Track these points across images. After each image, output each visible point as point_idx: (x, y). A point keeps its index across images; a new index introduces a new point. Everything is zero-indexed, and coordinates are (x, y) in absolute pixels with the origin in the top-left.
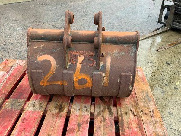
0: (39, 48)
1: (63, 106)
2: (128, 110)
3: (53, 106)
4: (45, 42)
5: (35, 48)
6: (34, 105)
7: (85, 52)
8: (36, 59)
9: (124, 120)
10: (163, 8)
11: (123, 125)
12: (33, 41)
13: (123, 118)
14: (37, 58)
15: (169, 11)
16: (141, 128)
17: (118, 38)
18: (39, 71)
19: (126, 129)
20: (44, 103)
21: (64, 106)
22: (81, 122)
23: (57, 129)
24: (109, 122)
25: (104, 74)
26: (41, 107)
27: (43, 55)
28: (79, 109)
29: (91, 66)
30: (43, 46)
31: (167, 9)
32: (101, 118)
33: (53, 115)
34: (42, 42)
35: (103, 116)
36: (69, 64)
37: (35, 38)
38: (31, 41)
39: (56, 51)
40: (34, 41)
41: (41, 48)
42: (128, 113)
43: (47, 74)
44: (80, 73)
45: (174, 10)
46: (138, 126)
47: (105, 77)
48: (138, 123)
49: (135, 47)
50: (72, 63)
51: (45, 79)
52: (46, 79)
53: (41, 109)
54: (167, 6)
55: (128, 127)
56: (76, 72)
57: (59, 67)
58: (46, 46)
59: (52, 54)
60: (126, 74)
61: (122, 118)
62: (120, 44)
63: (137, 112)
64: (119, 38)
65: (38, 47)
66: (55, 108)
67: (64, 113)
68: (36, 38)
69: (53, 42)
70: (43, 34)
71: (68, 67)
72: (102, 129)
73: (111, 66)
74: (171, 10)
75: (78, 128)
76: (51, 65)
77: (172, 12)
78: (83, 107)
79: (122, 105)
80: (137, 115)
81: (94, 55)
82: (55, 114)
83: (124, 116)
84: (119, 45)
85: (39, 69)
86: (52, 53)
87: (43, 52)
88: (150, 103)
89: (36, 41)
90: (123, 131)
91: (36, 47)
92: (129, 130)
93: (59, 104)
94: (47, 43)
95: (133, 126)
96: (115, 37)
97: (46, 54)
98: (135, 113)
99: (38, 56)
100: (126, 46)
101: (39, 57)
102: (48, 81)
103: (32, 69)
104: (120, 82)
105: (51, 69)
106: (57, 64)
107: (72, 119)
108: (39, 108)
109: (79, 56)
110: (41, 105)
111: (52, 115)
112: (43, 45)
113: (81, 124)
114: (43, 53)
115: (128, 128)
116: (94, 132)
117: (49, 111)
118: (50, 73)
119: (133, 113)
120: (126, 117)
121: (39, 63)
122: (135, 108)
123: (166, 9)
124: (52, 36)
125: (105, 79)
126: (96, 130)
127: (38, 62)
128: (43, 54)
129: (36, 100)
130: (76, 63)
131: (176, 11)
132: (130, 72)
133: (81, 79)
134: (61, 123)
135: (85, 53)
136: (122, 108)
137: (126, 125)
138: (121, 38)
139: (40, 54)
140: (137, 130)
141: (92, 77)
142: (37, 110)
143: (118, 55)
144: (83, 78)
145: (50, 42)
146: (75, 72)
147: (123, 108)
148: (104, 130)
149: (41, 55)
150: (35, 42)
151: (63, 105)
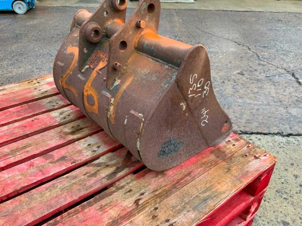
2: (140, 191)
5: (75, 35)
8: (67, 49)
9: (112, 196)
13: (116, 192)
16: (115, 223)
17: (158, 48)
19: (96, 206)
21: (83, 131)
22: (69, 157)
24: (92, 182)
25: (113, 100)
26: (65, 118)
28: (89, 145)
29: (105, 80)
32: (93, 171)
35: (98, 171)
36: (87, 66)
38: (77, 27)
42: (132, 193)
44: (91, 85)
46: (115, 217)
47: (112, 106)
48: (122, 215)
50: (90, 67)
52: (64, 79)
53: (61, 120)
56: (89, 81)
57: (77, 67)
60: (136, 114)
61: (114, 192)
62: (160, 60)
63: (147, 203)
64: (160, 49)
66: (73, 127)
67: (72, 137)
71: (83, 71)
73: (124, 91)
75: (57, 161)
76: (73, 61)
78: (97, 146)
79: (141, 179)
80: (140, 206)
82: (64, 132)
83: (121, 191)
84: (158, 63)
85: (62, 62)
88: (189, 211)
92: (98, 210)
93: (82, 126)
96: (155, 46)
98: (141, 202)
99: (71, 46)
100: (168, 67)
102: (65, 83)
103: (59, 61)
104: (126, 125)
105: (70, 67)
106: (78, 62)
107: (68, 148)
109: (102, 60)
113: (66, 159)
115: (101, 208)
117: (63, 127)
118: (68, 72)
119: (139, 200)
120: (121, 195)
121: (66, 55)
122: (153, 197)
125: (112, 109)
126: (67, 177)
128: (75, 46)
130: (93, 69)
132: (143, 114)
134: (55, 143)
136: (135, 182)
137: (103, 202)
138: (162, 49)
140: (106, 221)
143: (145, 79)
144: (91, 94)
146: (87, 80)
147: (138, 182)
148: (74, 183)
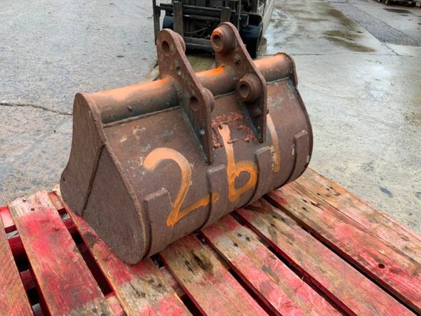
0: (131, 137)
1: (201, 258)
2: (302, 202)
3: (182, 269)
4: (137, 119)
5: (122, 141)
6: (137, 292)
7: (224, 116)
8: (142, 168)
9: (315, 221)
10: (157, 11)
11: (321, 229)
12: (108, 126)
14: (141, 164)
15: (172, 16)
16: (342, 218)
17: (265, 72)
18: (162, 193)
19: (330, 231)
20: (155, 275)
21: (202, 256)
22: (264, 263)
23: (243, 302)
24: (300, 237)
25: (272, 149)
26: (160, 285)
27: (151, 153)
28: (236, 245)
29: (248, 141)
30: (138, 132)
31: (164, 11)
33: (202, 284)
34: (131, 121)
35: (282, 233)
37: (112, 115)
38: (104, 127)
39: (172, 133)
40: (109, 124)
41: (138, 137)
42: (306, 208)
43: (176, 194)
44: (236, 162)
45: (181, 13)
46: (337, 218)
47: (275, 154)
48: (333, 214)
49: (290, 84)
50: (215, 148)
51: (175, 206)
52: (177, 207)
53: (165, 290)
54: (163, 6)
55: (330, 227)
56: (229, 163)
57: (196, 166)
58: (144, 129)
59: (167, 143)
60: (300, 134)
61: (309, 220)
63: (314, 199)
64: (268, 72)
65: (129, 138)
66: (190, 269)
67: (217, 266)
68: (114, 116)
69: (156, 114)
70: (129, 101)
72: (304, 253)
73: (276, 129)
74: (176, 12)
75: (272, 276)
76: (179, 166)
77: (178, 17)
78: (237, 237)
79: (286, 201)
80: (320, 203)
81: (241, 118)
82: (205, 279)
83: (306, 214)
85: (157, 188)
86: (166, 141)
87: (146, 146)
89: (117, 124)
90: (331, 236)
91: (124, 139)
92: (334, 230)
93: (189, 258)
94: (143, 120)
95: (332, 221)
97: (154, 147)
98: (315, 202)
99: (141, 158)
100: (278, 83)
101: (144, 160)
102: (181, 210)
103: (144, 196)
104: (296, 154)
105: (184, 178)
106: (190, 161)
107: (244, 268)
108: (159, 292)
109: (219, 128)
110: (156, 283)
111: (200, 287)
112: (137, 130)
113: (267, 266)
114: (147, 148)
116: (300, 265)
117: (188, 283)
118: (183, 188)
119: (313, 204)
120: (310, 215)
121: (153, 174)
122: (306, 195)
123: (163, 13)
124: (152, 100)
125: (275, 157)
126: (300, 260)
127: (149, 174)
128: (150, 150)
129: (129, 280)
130: (222, 146)
131: (184, 13)
132: (304, 129)
133: (240, 174)
134: (235, 287)
135: (226, 119)
136: (292, 205)
137: (324, 226)
139: (142, 153)
140: (343, 224)
141: (257, 162)
142: (160, 297)
143: (277, 105)
144: (242, 172)
145: (148, 116)
146: (226, 164)
147: (291, 203)
148: (307, 252)
149: (146, 154)
150: (114, 126)
151: (198, 255)
